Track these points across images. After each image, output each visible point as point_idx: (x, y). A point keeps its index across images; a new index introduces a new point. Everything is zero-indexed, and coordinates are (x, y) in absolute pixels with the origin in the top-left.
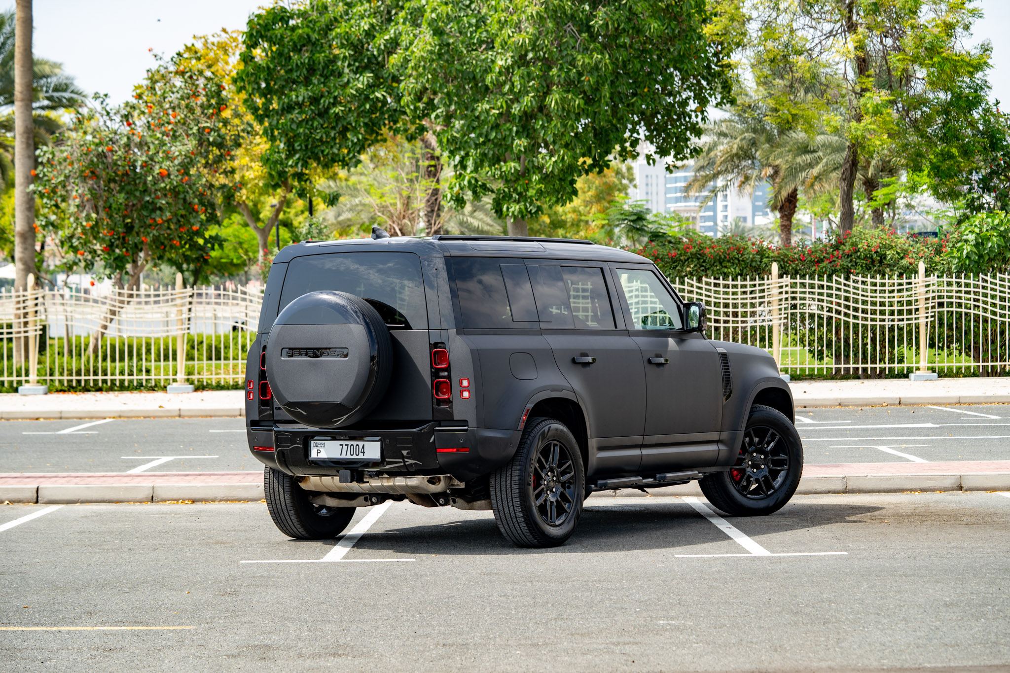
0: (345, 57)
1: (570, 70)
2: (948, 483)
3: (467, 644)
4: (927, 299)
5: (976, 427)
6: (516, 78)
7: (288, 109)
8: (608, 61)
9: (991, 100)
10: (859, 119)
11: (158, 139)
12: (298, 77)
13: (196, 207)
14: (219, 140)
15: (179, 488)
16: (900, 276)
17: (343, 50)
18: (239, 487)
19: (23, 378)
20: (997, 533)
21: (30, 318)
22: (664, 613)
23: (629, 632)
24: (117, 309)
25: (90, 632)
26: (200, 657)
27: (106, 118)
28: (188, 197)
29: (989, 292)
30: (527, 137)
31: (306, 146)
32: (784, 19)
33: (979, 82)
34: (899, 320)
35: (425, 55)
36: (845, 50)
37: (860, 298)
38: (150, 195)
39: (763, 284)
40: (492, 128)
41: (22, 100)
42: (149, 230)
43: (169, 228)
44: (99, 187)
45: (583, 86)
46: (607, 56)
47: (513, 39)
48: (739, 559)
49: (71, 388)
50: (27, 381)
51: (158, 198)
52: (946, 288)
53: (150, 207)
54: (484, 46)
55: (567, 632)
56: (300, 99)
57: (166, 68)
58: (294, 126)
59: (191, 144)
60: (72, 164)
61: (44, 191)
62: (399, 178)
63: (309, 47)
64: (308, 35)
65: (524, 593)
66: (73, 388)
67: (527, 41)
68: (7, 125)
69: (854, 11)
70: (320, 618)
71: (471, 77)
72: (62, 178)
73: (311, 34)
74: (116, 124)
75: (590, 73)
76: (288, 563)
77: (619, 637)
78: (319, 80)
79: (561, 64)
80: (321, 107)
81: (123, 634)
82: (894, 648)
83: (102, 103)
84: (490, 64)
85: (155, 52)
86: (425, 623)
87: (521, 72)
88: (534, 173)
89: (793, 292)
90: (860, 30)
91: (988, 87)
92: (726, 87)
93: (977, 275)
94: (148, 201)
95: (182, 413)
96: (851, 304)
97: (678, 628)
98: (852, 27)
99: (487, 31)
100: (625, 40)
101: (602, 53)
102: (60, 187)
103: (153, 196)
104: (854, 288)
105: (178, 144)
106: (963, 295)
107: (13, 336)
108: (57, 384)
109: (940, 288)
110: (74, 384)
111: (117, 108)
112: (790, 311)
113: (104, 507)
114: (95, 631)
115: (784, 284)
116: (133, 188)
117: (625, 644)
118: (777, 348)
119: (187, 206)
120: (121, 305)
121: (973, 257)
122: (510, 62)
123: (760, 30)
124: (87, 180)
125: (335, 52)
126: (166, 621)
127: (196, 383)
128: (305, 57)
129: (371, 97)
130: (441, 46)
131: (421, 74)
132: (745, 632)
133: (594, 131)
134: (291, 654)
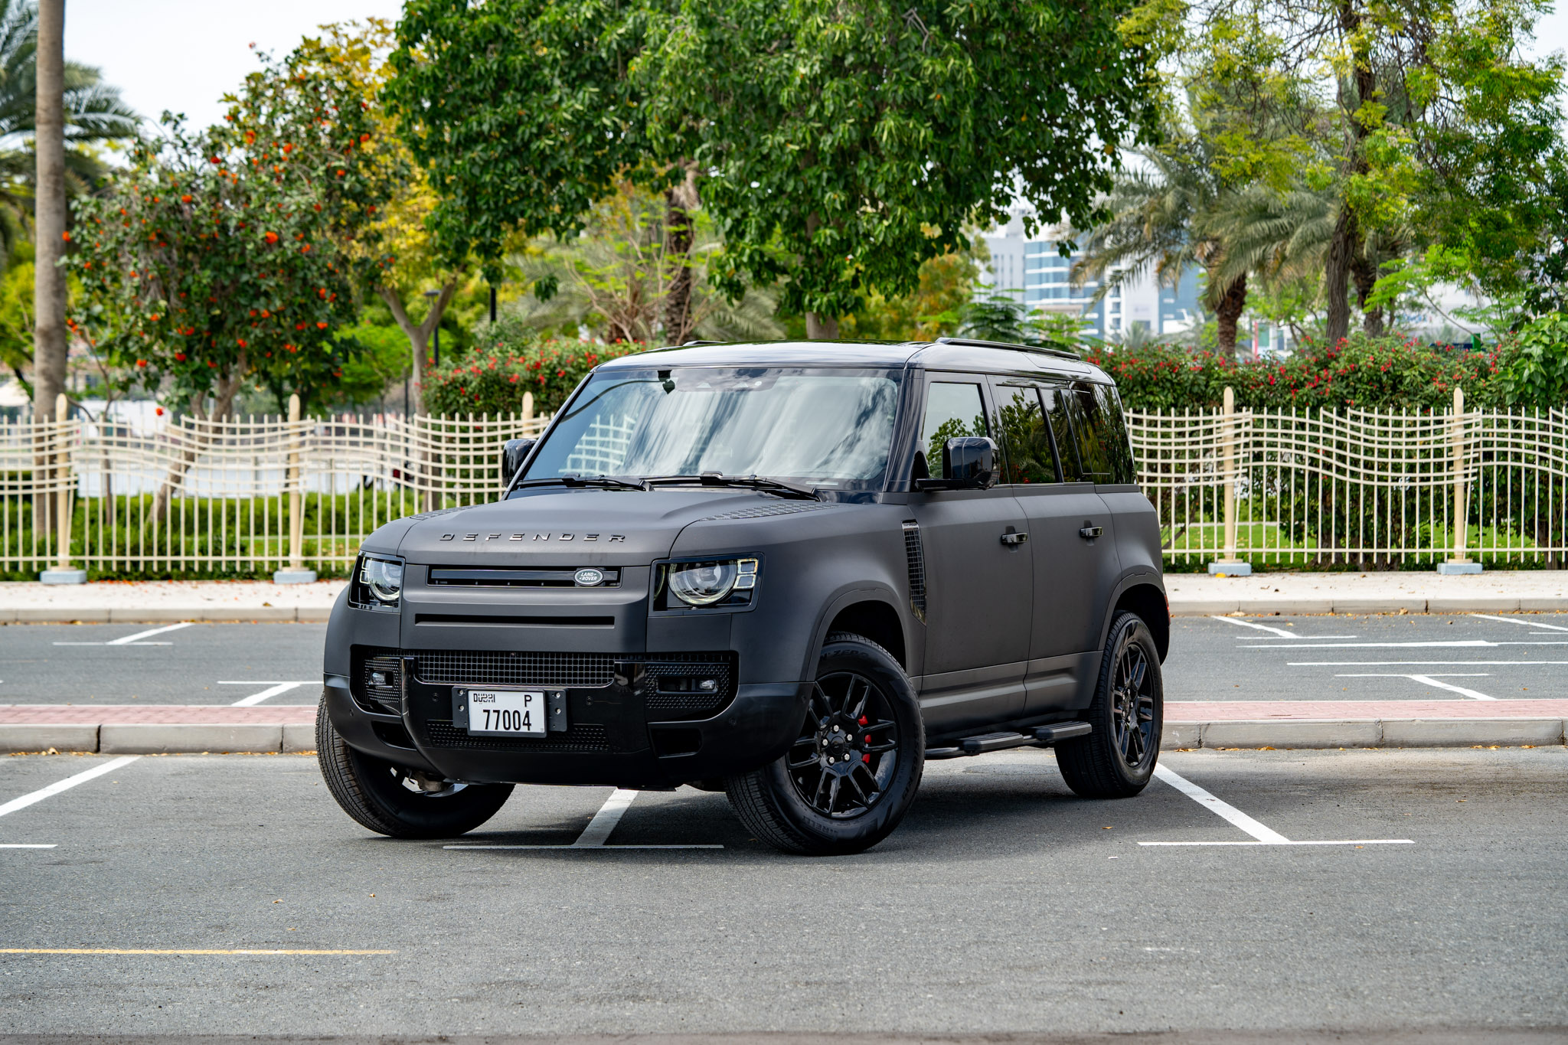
0: (555, 61)
1: (913, 82)
2: (1542, 733)
3: (843, 982)
4: (1467, 447)
5: (1557, 647)
6: (826, 94)
7: (468, 141)
8: (971, 70)
10: (1364, 170)
11: (263, 184)
12: (482, 92)
13: (323, 291)
14: (358, 187)
16: (1425, 410)
17: (552, 50)
19: (48, 558)
21: (60, 464)
22: (1148, 934)
23: (1100, 964)
24: (196, 451)
25: (226, 957)
26: (415, 1001)
27: (181, 151)
28: (309, 276)
29: (1563, 436)
30: (845, 188)
31: (496, 203)
32: (1243, 7)
33: (1549, 109)
34: (1422, 479)
35: (686, 57)
36: (1340, 57)
37: (1362, 443)
38: (250, 273)
39: (1210, 422)
40: (788, 175)
41: (48, 123)
42: (249, 328)
43: (279, 325)
44: (169, 258)
45: (931, 109)
46: (970, 62)
47: (825, 32)
48: (1241, 849)
49: (121, 575)
50: (54, 563)
51: (263, 276)
52: (1496, 430)
53: (251, 292)
54: (775, 44)
55: (1001, 964)
56: (485, 127)
57: (277, 74)
58: (476, 171)
59: (315, 194)
60: (127, 222)
61: (82, 265)
62: (630, 252)
63: (500, 47)
64: (497, 27)
65: (913, 900)
66: (126, 574)
67: (848, 35)
68: (13, 164)
70: (596, 938)
71: (756, 92)
72: (110, 245)
73: (501, 24)
74: (197, 161)
75: (943, 87)
76: (520, 851)
77: (1086, 972)
78: (513, 97)
79: (898, 74)
80: (518, 140)
81: (281, 961)
82: (1538, 994)
83: (175, 128)
84: (786, 73)
85: (259, 49)
86: (766, 948)
87: (835, 84)
88: (859, 243)
89: (1256, 435)
90: (1363, 25)
91: (1563, 118)
92: (1150, 114)
93: (1544, 410)
94: (247, 283)
95: (300, 615)
96: (1348, 454)
97: (1174, 960)
98: (1350, 21)
99: (782, 21)
100: (998, 37)
101: (962, 57)
102: (108, 260)
103: (255, 274)
104: (1353, 428)
105: (295, 192)
106: (1523, 441)
107: (34, 491)
108: (101, 567)
109: (1487, 430)
110: (128, 568)
111: (198, 135)
112: (1251, 464)
113: (204, 760)
114: (236, 957)
115: (1243, 421)
116: (223, 261)
117: (1100, 984)
118: (1231, 523)
119: (308, 289)
120: (203, 445)
121: (1539, 381)
122: (817, 68)
123: (1206, 24)
124: (152, 247)
125: (540, 53)
126: (346, 941)
127: (320, 568)
128: (493, 60)
129: (596, 124)
130: (711, 43)
131: (679, 87)
132: (1288, 966)
133: (947, 180)
134: (563, 996)
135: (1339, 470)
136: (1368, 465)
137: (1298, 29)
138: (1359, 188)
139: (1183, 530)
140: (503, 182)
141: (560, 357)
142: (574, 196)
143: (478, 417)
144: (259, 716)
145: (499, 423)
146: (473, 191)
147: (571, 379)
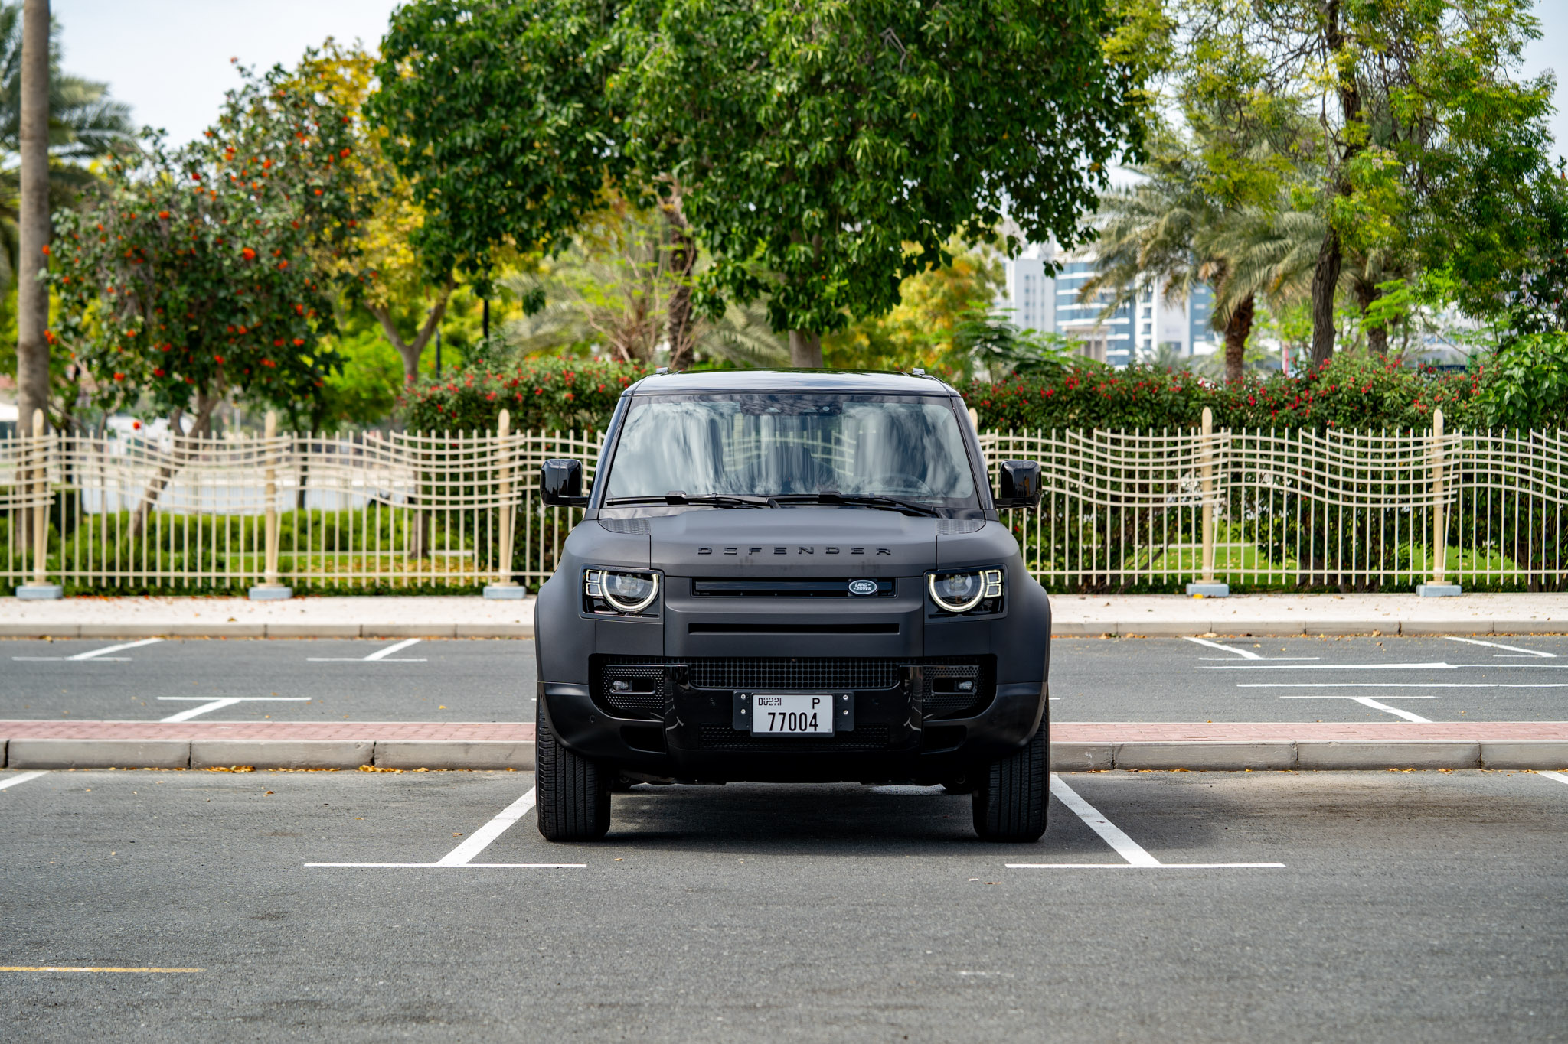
0: (540, 76)
1: (889, 101)
2: (1459, 756)
3: (640, 1004)
4: (1446, 468)
5: (1516, 669)
6: (803, 113)
7: (451, 157)
8: (947, 89)
9: (1553, 159)
10: (1347, 191)
11: (241, 200)
12: (467, 106)
13: (300, 307)
14: (337, 204)
15: (232, 746)
16: (1405, 432)
17: (536, 66)
18: (327, 746)
19: (24, 573)
20: (1530, 837)
21: (37, 479)
22: (971, 957)
23: (907, 988)
24: (172, 467)
25: (29, 974)
26: (199, 1019)
27: (159, 167)
28: (286, 292)
29: (1544, 458)
30: (824, 206)
31: (480, 218)
32: (1227, 27)
33: (1535, 130)
34: (1403, 501)
35: (662, 75)
36: (1324, 77)
37: (1341, 465)
38: (228, 289)
39: (1189, 442)
40: (768, 192)
41: (32, 138)
42: (226, 345)
43: (258, 341)
44: (147, 274)
45: (906, 128)
46: (947, 82)
47: (798, 52)
48: (1107, 872)
49: (98, 590)
50: (30, 579)
51: (240, 293)
52: (1476, 451)
53: (229, 307)
54: (755, 62)
55: (807, 987)
56: (469, 141)
57: (257, 90)
58: (460, 186)
59: (292, 210)
60: (105, 238)
61: (62, 280)
62: (629, 270)
63: (485, 61)
64: (484, 43)
65: (750, 922)
66: (103, 590)
67: (820, 55)
69: (1340, 16)
70: (411, 958)
71: (735, 110)
72: (88, 261)
73: (487, 39)
74: (177, 175)
75: (920, 106)
76: (379, 868)
77: (889, 996)
78: (498, 112)
79: (874, 92)
80: (502, 155)
81: (83, 978)
82: (1338, 1022)
83: (155, 143)
84: (764, 91)
85: (241, 63)
86: (577, 969)
87: (811, 103)
88: (836, 261)
89: (1236, 455)
90: (1348, 45)
91: (1549, 139)
92: (1137, 134)
93: (1525, 432)
94: (225, 299)
96: (1327, 475)
97: (987, 984)
98: (1335, 41)
99: (760, 39)
100: (976, 55)
101: (941, 77)
102: (86, 275)
103: (233, 290)
104: (1332, 449)
105: (273, 209)
106: (1503, 463)
107: (9, 507)
108: (77, 583)
109: (1467, 452)
110: (104, 583)
111: (178, 149)
112: (1230, 484)
113: (111, 775)
114: (40, 974)
115: (1222, 442)
116: (200, 276)
117: (897, 1007)
118: (1209, 544)
119: (285, 306)
120: (180, 461)
121: (1520, 403)
122: (794, 87)
123: (1192, 42)
124: (129, 264)
125: (525, 69)
126: (161, 959)
127: (295, 584)
128: (478, 75)
129: (580, 139)
130: (688, 61)
131: (657, 105)
132: (1096, 992)
133: (927, 198)
134: (349, 1016)
135: (1318, 491)
136: (1347, 486)
137: (1283, 49)
138: (1343, 210)
139: (1161, 550)
140: (487, 197)
141: (538, 375)
142: (558, 212)
143: (454, 435)
144: (171, 732)
145: (475, 440)
146: (456, 205)
147: (548, 397)
